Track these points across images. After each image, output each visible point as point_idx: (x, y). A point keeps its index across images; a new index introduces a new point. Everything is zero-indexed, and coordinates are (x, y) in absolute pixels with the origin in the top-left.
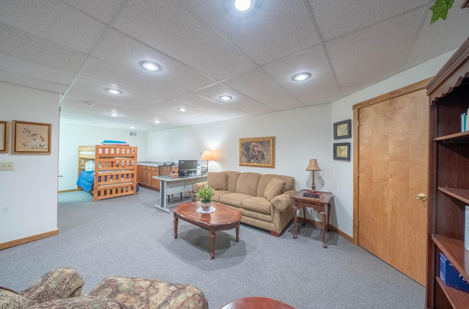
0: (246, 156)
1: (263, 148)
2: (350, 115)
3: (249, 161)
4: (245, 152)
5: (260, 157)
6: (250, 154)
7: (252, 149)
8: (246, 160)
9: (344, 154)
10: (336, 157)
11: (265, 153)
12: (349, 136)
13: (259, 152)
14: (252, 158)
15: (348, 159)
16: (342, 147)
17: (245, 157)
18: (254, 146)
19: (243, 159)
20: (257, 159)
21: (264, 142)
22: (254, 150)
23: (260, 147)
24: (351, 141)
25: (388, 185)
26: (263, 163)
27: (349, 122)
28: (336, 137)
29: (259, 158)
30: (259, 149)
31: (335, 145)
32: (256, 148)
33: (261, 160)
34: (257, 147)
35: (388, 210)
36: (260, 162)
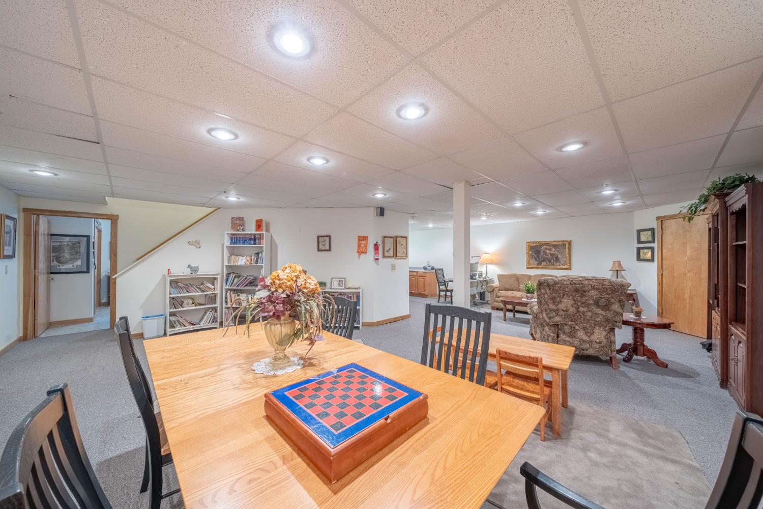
0: (536, 259)
1: (557, 251)
2: (654, 224)
3: (540, 264)
4: (534, 255)
5: (554, 260)
6: (541, 257)
7: (543, 252)
8: (536, 263)
9: (649, 256)
10: (639, 259)
11: (559, 256)
12: (653, 241)
13: (552, 255)
14: (544, 260)
15: (652, 260)
16: (646, 251)
17: (534, 260)
18: (546, 249)
19: (531, 262)
20: (549, 261)
21: (557, 245)
22: (546, 253)
23: (554, 250)
24: (655, 245)
25: (687, 278)
26: (557, 265)
27: (653, 230)
28: (639, 242)
29: (552, 261)
30: (552, 252)
31: (639, 249)
32: (548, 252)
33: (554, 262)
34: (550, 250)
35: (687, 296)
36: (553, 265)
